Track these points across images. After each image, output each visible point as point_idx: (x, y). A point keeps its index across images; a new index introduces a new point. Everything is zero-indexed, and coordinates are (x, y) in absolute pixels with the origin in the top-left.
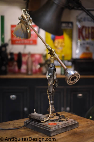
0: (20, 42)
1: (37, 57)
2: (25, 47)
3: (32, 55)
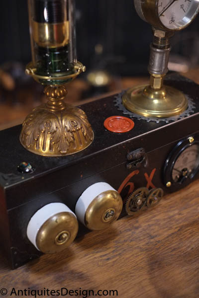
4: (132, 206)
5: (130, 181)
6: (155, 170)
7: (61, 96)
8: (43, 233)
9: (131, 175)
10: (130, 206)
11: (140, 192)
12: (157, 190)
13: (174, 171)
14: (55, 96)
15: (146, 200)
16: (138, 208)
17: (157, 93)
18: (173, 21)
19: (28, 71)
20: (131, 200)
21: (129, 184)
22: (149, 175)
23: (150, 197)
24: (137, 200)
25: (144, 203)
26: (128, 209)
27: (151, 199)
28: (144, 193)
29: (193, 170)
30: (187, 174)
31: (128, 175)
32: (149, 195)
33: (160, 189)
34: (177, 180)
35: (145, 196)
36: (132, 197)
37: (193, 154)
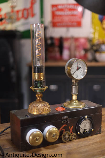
0: (61, 24)
1: (82, 41)
2: (68, 30)
3: (76, 39)
4: (64, 138)
5: (63, 128)
6: (73, 126)
7: (40, 96)
8: (31, 137)
9: (64, 126)
10: (63, 138)
11: (67, 133)
12: (74, 133)
13: (80, 128)
14: (39, 96)
15: (70, 137)
16: (67, 139)
17: (75, 101)
18: (77, 77)
19: (31, 87)
20: (64, 135)
21: (63, 129)
22: (71, 128)
23: (71, 136)
24: (66, 136)
25: (69, 138)
26: (63, 139)
27: (71, 137)
28: (69, 134)
29: (89, 131)
30: (86, 131)
31: (62, 126)
32: (71, 135)
33: (75, 134)
34: (82, 133)
35: (69, 135)
36: (64, 134)
37: (88, 124)
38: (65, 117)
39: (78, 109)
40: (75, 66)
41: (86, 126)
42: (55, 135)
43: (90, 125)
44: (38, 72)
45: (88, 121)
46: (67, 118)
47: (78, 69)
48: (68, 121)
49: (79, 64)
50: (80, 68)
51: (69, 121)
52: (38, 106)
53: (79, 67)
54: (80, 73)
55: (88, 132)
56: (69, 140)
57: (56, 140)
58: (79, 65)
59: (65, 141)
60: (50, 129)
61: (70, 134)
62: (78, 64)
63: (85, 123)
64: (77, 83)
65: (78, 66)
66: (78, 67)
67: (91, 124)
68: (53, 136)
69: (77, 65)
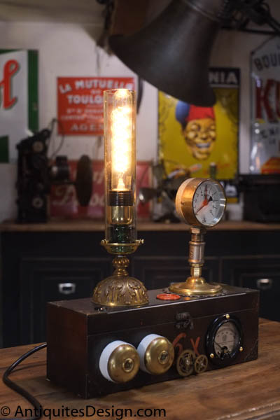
2: (100, 142)
4: (182, 366)
5: (179, 342)
6: (198, 338)
7: (125, 264)
9: (180, 336)
10: (180, 365)
11: (188, 353)
12: (202, 356)
14: (121, 264)
15: (194, 364)
16: (187, 369)
18: (205, 221)
19: (103, 241)
20: (181, 359)
21: (179, 344)
22: (195, 342)
23: (197, 361)
24: (186, 360)
25: (191, 366)
26: (179, 369)
27: (197, 364)
28: (192, 356)
29: (233, 351)
30: (225, 351)
31: (177, 335)
32: (195, 359)
33: (205, 357)
34: (219, 356)
35: (192, 360)
36: (181, 356)
37: (231, 334)
38: (184, 315)
39: (209, 297)
40: (200, 194)
41: (227, 340)
42: (166, 356)
43: (235, 337)
44: (119, 205)
45: (231, 326)
46: (188, 318)
47: (206, 203)
48: (189, 325)
49: (208, 189)
50: (211, 199)
51: (192, 324)
52: (121, 288)
53: (208, 198)
54: (211, 211)
55: (232, 353)
56: (191, 371)
57: (168, 368)
58: (208, 193)
59: (184, 375)
60: (152, 343)
61: (194, 356)
62: (206, 190)
63: (225, 332)
64: (202, 236)
65: (206, 196)
66: (206, 198)
67: (236, 334)
68: (161, 359)
69: (203, 194)
